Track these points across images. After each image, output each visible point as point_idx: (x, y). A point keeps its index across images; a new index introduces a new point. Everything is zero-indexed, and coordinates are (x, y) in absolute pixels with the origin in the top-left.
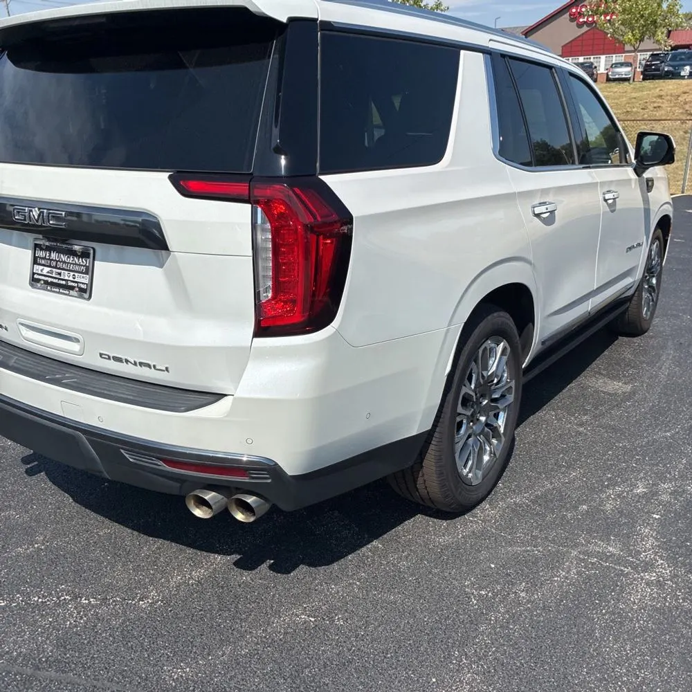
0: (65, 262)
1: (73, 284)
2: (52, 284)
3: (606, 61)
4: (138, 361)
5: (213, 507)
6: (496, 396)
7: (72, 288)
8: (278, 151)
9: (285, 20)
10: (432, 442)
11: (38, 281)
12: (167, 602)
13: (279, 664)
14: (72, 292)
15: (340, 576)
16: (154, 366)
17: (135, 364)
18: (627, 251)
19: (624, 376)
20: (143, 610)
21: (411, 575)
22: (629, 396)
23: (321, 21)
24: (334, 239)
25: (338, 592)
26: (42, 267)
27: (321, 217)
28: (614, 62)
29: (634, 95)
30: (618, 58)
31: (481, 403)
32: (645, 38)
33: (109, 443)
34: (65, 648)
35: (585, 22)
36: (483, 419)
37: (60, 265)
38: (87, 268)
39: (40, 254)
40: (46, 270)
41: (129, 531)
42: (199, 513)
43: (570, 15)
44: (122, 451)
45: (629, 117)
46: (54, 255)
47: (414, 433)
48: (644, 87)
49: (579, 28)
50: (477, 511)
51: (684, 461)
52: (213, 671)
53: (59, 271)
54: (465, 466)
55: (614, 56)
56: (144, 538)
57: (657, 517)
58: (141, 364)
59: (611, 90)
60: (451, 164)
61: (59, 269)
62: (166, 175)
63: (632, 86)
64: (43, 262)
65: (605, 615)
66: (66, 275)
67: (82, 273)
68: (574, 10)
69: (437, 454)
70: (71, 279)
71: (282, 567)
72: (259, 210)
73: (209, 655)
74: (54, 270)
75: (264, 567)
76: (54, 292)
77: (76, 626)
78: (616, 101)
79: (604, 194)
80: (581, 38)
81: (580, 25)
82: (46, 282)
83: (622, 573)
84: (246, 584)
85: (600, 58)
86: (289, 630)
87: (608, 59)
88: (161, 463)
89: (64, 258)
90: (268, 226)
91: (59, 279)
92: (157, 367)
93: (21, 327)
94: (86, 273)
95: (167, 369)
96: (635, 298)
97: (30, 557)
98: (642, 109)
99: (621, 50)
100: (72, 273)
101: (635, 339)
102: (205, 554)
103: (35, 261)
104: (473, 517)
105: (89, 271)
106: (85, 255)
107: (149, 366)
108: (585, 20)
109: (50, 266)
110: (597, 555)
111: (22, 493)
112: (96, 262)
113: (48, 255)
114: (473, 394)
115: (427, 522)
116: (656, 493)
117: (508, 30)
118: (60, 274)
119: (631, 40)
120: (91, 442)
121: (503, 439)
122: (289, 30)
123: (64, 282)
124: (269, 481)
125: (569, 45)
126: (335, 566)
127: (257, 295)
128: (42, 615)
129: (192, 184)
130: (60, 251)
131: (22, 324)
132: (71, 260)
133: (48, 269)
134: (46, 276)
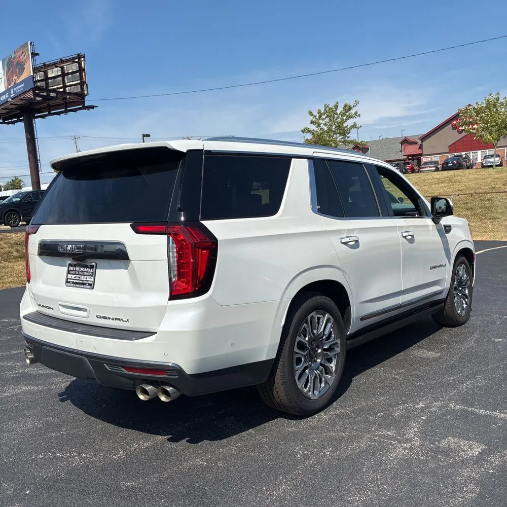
0: (82, 271)
1: (85, 282)
2: (76, 283)
3: (481, 154)
4: (114, 318)
5: (150, 393)
6: (326, 347)
7: (85, 284)
8: (180, 210)
9: (185, 151)
10: (279, 367)
11: (69, 282)
12: (128, 456)
13: (182, 481)
14: (85, 286)
15: (226, 445)
16: (122, 319)
17: (113, 319)
18: (431, 269)
19: (438, 349)
20: (114, 459)
21: (267, 445)
22: (436, 360)
23: (205, 150)
24: (208, 251)
25: (223, 452)
26: (71, 275)
27: (200, 240)
28: (487, 154)
29: (497, 176)
30: (490, 152)
31: (317, 351)
32: (501, 138)
33: (98, 361)
34: (71, 474)
35: (463, 130)
36: (319, 360)
37: (80, 273)
38: (93, 273)
39: (71, 268)
40: (74, 276)
41: (113, 426)
42: (142, 397)
43: (452, 125)
44: (105, 365)
45: (494, 191)
46: (78, 269)
47: (264, 359)
48: (504, 170)
49: (460, 133)
50: (316, 416)
51: (455, 392)
52: (147, 484)
53: (79, 276)
54: (305, 387)
55: (487, 150)
56: (120, 429)
57: (424, 418)
58: (116, 319)
59: (480, 173)
60: (282, 216)
61: (80, 275)
62: (128, 224)
63: (495, 170)
64: (72, 272)
65: (372, 462)
66: (83, 278)
67: (90, 276)
68: (454, 122)
69: (282, 374)
70: (85, 279)
71: (194, 440)
72: (171, 238)
73: (146, 477)
74: (77, 276)
75: (184, 441)
76: (77, 287)
77: (78, 466)
78: (484, 181)
79: (402, 233)
80: (461, 140)
81: (460, 132)
82: (73, 283)
83: (391, 444)
84: (173, 449)
85: (477, 152)
86: (191, 468)
87: (483, 153)
88: (123, 369)
89: (82, 269)
90: (175, 246)
91: (79, 280)
92: (123, 320)
93: (60, 306)
94: (92, 276)
95: (128, 320)
96: (448, 301)
97: (57, 437)
98: (503, 185)
99: (492, 146)
100: (85, 277)
101: (454, 329)
102: (153, 435)
103: (69, 273)
104: (312, 419)
105: (93, 275)
106: (92, 267)
107: (119, 320)
108: (463, 128)
109: (75, 274)
110: (380, 436)
111: (57, 409)
112: (97, 270)
113: (75, 269)
114: (307, 343)
115: (285, 421)
116: (430, 407)
117: (409, 137)
118: (80, 278)
119: (490, 140)
120: (90, 361)
121: (334, 375)
122: (187, 156)
123: (81, 282)
124: (177, 377)
125: (454, 145)
126: (225, 440)
127: (170, 279)
128: (61, 461)
129: (141, 228)
130: (81, 266)
131: (60, 305)
132: (85, 270)
133: (75, 276)
134: (73, 279)
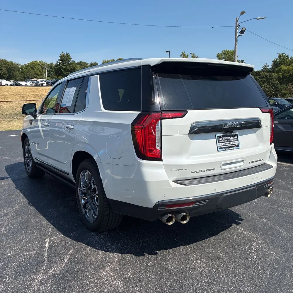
0: (230, 139)
2: (227, 148)
7: (234, 147)
11: (220, 148)
14: (234, 148)
26: (221, 143)
37: (228, 140)
39: (220, 139)
46: (226, 138)
61: (229, 142)
64: (222, 141)
66: (231, 143)
67: (235, 141)
70: (233, 144)
74: (227, 143)
82: (224, 148)
89: (229, 138)
91: (229, 145)
100: (233, 142)
107: (259, 160)
113: (223, 138)
123: (231, 146)
130: (227, 136)
132: (231, 138)
133: (224, 143)
134: (223, 146)
